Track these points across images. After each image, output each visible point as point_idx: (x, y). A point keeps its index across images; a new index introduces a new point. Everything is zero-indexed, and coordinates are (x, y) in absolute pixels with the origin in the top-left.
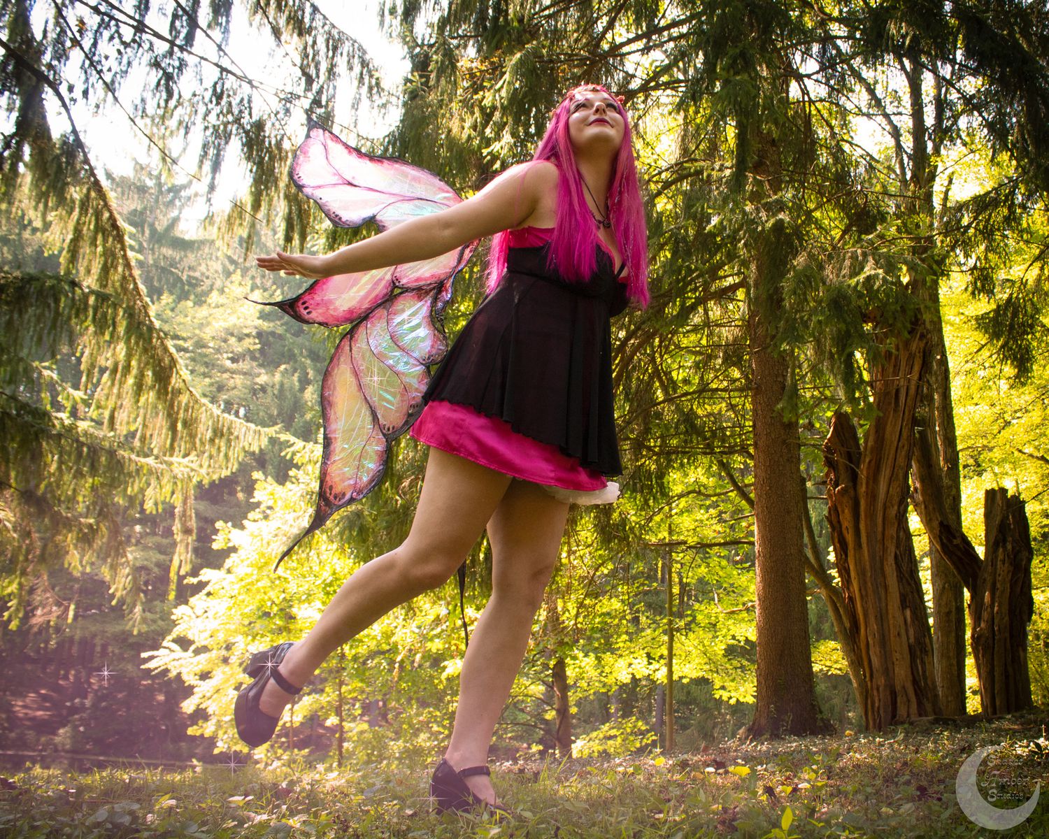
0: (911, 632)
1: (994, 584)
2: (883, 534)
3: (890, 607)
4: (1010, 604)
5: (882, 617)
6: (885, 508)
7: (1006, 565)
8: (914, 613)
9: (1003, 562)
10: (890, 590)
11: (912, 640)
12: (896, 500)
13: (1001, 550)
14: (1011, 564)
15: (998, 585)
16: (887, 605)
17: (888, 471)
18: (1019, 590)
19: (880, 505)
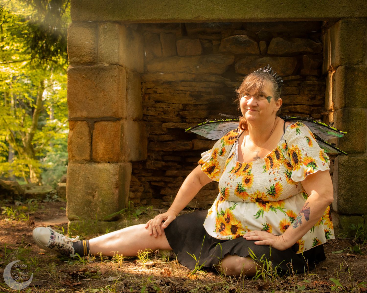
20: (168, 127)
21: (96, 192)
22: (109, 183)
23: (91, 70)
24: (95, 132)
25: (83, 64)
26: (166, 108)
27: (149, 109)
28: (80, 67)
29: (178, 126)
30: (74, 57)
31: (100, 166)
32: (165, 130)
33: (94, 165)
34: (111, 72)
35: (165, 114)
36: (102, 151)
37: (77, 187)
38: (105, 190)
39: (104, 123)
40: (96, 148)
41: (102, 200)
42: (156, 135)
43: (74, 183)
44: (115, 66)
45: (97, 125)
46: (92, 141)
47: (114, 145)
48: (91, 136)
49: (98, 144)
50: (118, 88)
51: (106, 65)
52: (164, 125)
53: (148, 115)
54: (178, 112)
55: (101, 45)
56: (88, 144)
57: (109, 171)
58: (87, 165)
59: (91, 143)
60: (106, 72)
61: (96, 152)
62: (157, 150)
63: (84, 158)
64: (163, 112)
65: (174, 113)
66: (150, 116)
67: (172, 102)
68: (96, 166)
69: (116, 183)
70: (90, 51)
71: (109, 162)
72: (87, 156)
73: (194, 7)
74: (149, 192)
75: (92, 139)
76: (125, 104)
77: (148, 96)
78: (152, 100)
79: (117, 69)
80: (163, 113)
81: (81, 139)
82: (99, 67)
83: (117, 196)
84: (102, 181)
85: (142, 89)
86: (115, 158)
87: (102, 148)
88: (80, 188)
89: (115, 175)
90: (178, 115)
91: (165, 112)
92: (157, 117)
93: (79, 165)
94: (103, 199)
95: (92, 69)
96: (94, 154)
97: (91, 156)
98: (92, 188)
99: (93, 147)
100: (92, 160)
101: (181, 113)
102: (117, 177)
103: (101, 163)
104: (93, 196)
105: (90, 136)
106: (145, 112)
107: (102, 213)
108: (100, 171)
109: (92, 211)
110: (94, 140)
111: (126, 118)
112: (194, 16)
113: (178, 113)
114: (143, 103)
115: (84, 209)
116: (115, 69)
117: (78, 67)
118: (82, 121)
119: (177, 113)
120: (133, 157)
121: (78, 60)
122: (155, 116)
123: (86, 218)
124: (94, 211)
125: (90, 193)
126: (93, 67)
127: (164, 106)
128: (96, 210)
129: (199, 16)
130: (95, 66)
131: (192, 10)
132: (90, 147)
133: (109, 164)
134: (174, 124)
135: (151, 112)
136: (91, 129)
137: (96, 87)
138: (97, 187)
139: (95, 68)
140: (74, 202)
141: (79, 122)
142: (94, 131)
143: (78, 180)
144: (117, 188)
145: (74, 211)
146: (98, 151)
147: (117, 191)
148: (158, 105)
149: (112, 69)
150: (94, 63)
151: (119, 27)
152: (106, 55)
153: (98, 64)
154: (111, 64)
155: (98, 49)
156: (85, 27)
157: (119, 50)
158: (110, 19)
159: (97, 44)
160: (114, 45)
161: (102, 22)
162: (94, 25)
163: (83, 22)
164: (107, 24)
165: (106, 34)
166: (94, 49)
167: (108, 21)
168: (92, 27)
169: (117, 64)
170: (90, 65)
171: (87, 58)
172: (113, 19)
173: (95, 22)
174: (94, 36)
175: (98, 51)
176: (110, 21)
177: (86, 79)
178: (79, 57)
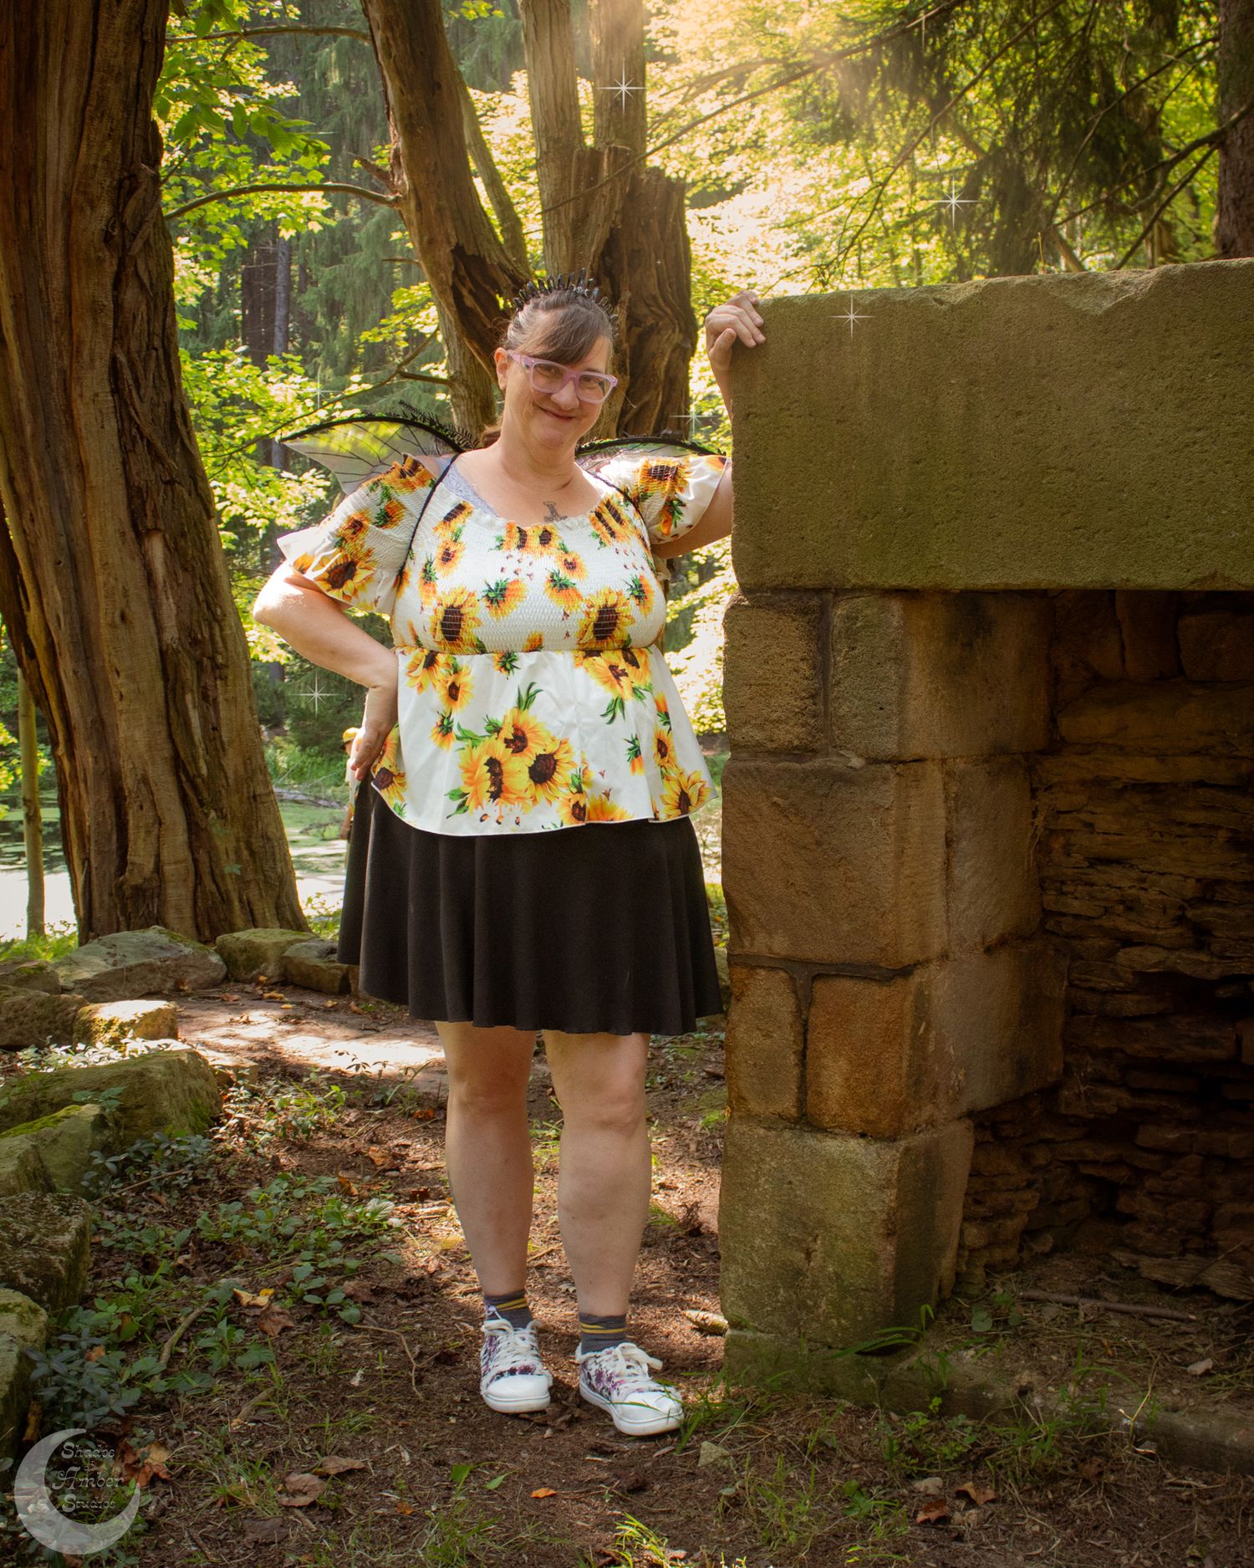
0: (169, 608)
2: (69, 298)
3: (95, 535)
5: (74, 564)
6: (69, 210)
8: (174, 550)
10: (94, 477)
11: (171, 634)
12: (102, 183)
16: (86, 526)
17: (71, 85)
19: (52, 203)
20: (1138, 968)
21: (815, 1240)
22: (859, 1216)
23: (803, 780)
24: (817, 1017)
25: (775, 753)
26: (1133, 891)
27: (1065, 889)
28: (764, 764)
29: (1180, 968)
30: (745, 723)
31: (833, 1146)
32: (1130, 977)
33: (811, 1141)
34: (871, 793)
35: (1129, 909)
36: (837, 1091)
37: (752, 1213)
38: (846, 1239)
39: (847, 984)
40: (818, 1075)
41: (835, 1273)
42: (1092, 990)
43: (742, 1194)
44: (888, 767)
45: (822, 989)
46: (805, 1048)
47: (880, 1073)
48: (804, 1030)
49: (825, 1061)
50: (900, 854)
51: (856, 762)
52: (1123, 956)
53: (1064, 915)
54: (1182, 908)
55: (838, 683)
56: (792, 1059)
57: (861, 1168)
58: (787, 1134)
59: (803, 1055)
60: (854, 789)
61: (819, 1094)
62: (1101, 1045)
63: (778, 1108)
64: (1122, 902)
65: (1165, 912)
66: (1070, 920)
67: (1157, 868)
68: (819, 1146)
69: (884, 1216)
70: (799, 703)
71: (863, 1135)
72: (787, 1104)
73: (1192, 537)
74: (1072, 1199)
75: (805, 1040)
76: (937, 904)
77: (1062, 840)
78: (1077, 858)
79: (894, 780)
80: (1121, 907)
81: (768, 1036)
82: (831, 768)
83: (890, 1268)
84: (838, 1205)
85: (1034, 814)
86: (885, 1123)
87: (839, 1079)
88: (763, 1215)
89: (881, 1188)
90: (1180, 920)
91: (1131, 906)
92: (1097, 922)
93: (762, 1131)
94: (839, 1270)
95: (806, 775)
96: (811, 1098)
97: (801, 1102)
98: (805, 1224)
99: (810, 1072)
100: (806, 1120)
101: (1190, 914)
102: (890, 1195)
103: (835, 1136)
104: (808, 1254)
105: (799, 1028)
106: (1050, 899)
107: (834, 1321)
108: (831, 1164)
109: (802, 1306)
110: (811, 1047)
111: (944, 956)
112: (1190, 576)
113: (1179, 913)
114: (1039, 867)
115: (777, 1293)
116: (886, 779)
117: (759, 763)
118: (773, 969)
119: (1172, 913)
120: (981, 1094)
121: (759, 736)
122: (1090, 918)
123: (784, 1327)
124: (809, 1309)
125: (796, 1240)
126: (807, 765)
127: (1125, 884)
128: (818, 1306)
129: (1213, 576)
130: (817, 763)
131: (1182, 550)
132: (796, 1071)
133: (862, 1141)
134: (1163, 954)
135: (1076, 903)
136: (804, 1004)
137: (819, 843)
138: (820, 1223)
139: (816, 773)
140: (744, 1265)
141: (763, 973)
142: (813, 1010)
143: (758, 1186)
144: (890, 1234)
145: (741, 1297)
146: (825, 1089)
147: (890, 1248)
148: (1100, 876)
149: (874, 779)
150: (815, 752)
151: (904, 609)
152: (855, 723)
153: (827, 755)
154: (874, 761)
155: (826, 696)
156: (781, 611)
157: (901, 703)
158: (870, 580)
159: (825, 680)
160: (884, 685)
161: (841, 592)
162: (815, 602)
163: (776, 590)
164: (859, 602)
165: (856, 641)
166: (813, 696)
167: (862, 589)
168: (804, 612)
169: (895, 761)
170: (799, 759)
171: (788, 732)
172: (881, 583)
173: (818, 591)
174: (813, 647)
175: (826, 703)
176: (871, 589)
177: (783, 811)
178: (761, 727)
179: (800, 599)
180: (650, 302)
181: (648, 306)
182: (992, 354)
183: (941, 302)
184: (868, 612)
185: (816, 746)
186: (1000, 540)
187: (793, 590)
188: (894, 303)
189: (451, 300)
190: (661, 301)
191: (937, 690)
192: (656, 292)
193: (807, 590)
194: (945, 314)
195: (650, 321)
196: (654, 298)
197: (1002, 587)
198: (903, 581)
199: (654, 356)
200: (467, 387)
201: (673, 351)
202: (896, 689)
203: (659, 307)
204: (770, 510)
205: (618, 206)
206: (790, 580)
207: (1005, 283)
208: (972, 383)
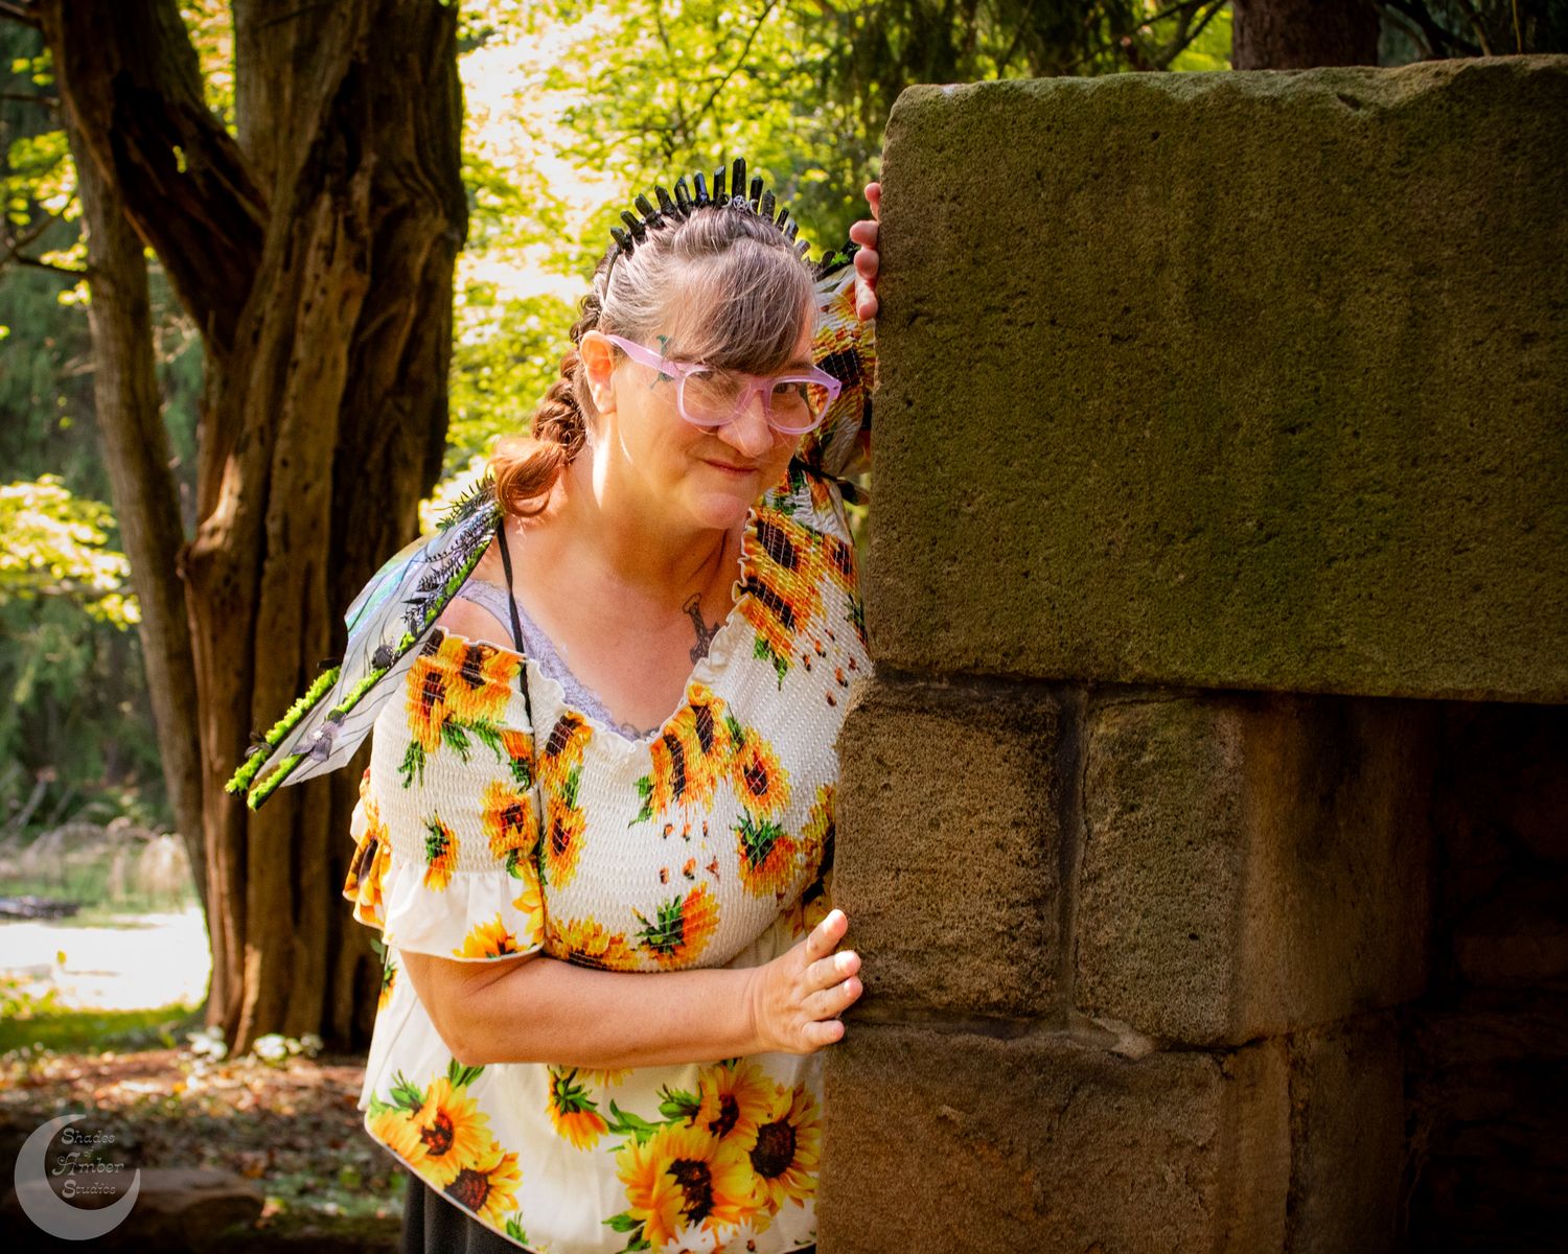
1: (286, 344)
4: (347, 425)
7: (339, 265)
9: (329, 250)
13: (326, 202)
14: (359, 263)
15: (301, 351)
18: (389, 367)
23: (1011, 1075)
25: (949, 1015)
28: (922, 1035)
30: (884, 948)
34: (1165, 1112)
44: (1205, 1061)
51: (1131, 1044)
55: (1095, 878)
60: (1123, 1101)
70: (1004, 913)
79: (1217, 1090)
82: (1073, 1053)
95: (1018, 1066)
116: (1201, 1086)
126: (1020, 1044)
130: (1042, 1040)
139: (1039, 1062)
149: (1175, 1083)
150: (1036, 1018)
151: (1245, 732)
152: (1131, 964)
153: (1065, 1024)
154: (1173, 1045)
155: (1066, 902)
156: (969, 719)
157: (1235, 927)
158: (1176, 667)
159: (1065, 869)
160: (1201, 889)
161: (1109, 689)
162: (1047, 706)
163: (961, 677)
164: (1149, 712)
165: (1140, 794)
166: (1036, 902)
167: (1154, 686)
168: (1021, 727)
169: (1219, 1048)
170: (1002, 1029)
171: (977, 972)
172: (1200, 675)
173: (1053, 685)
174: (1041, 799)
175: (1064, 917)
176: (1175, 688)
177: (962, 1138)
178: (918, 957)
179: (1014, 698)
180: (403, 170)
181: (400, 177)
182: (1471, 213)
183: (1355, 103)
184: (1170, 733)
185: (1039, 1005)
186: (1478, 599)
187: (996, 680)
188: (1251, 102)
189: (108, 152)
190: (418, 171)
191: (1284, 893)
192: (412, 157)
193: (1028, 680)
194: (1365, 127)
195: (402, 199)
196: (409, 165)
197: (1478, 697)
198: (1253, 675)
199: (406, 249)
200: (114, 282)
201: (435, 244)
202: (1228, 897)
203: (416, 179)
204: (957, 513)
205: (362, 31)
206: (994, 659)
207: (1504, 69)
208: (1424, 271)
